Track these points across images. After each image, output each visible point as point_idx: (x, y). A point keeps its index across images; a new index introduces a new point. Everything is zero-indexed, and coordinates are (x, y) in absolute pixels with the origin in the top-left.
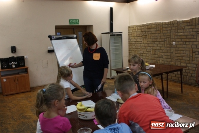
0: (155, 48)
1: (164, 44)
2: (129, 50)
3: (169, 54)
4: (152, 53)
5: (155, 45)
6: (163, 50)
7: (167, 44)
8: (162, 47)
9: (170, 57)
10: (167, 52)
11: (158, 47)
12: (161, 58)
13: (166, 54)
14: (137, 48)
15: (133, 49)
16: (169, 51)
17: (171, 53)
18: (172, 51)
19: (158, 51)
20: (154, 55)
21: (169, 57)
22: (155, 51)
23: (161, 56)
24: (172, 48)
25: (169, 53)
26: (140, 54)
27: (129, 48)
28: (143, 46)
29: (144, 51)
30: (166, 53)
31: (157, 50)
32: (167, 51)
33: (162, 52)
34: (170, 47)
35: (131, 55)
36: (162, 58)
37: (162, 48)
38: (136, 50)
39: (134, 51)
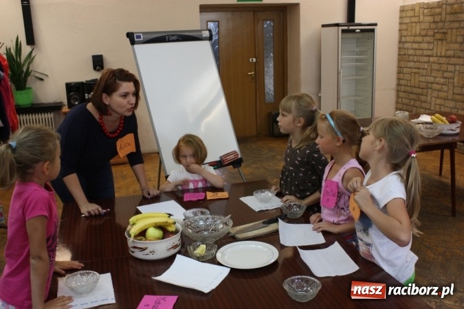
2: (399, 73)
4: (456, 84)
14: (419, 68)
15: (409, 70)
20: (462, 87)
26: (426, 84)
27: (399, 67)
28: (434, 62)
29: (436, 77)
35: (401, 85)
38: (415, 73)
39: (409, 75)
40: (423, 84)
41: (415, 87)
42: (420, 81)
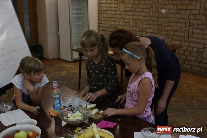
0: (136, 18)
1: (150, 13)
2: (99, 20)
3: (156, 27)
4: (131, 25)
5: (136, 14)
6: (147, 21)
7: (153, 13)
8: (147, 16)
9: (157, 31)
10: (154, 25)
11: (139, 16)
12: (144, 33)
13: (151, 27)
14: (110, 17)
15: (105, 19)
16: (155, 22)
17: (158, 25)
18: (160, 23)
19: (140, 22)
20: (134, 27)
21: (156, 31)
22: (136, 22)
23: (144, 29)
24: (160, 19)
25: (156, 25)
26: (114, 26)
27: (99, 17)
28: (118, 14)
29: (120, 22)
30: (151, 26)
31: (139, 21)
32: (153, 22)
33: (146, 24)
34: (157, 17)
35: (101, 27)
36: (146, 32)
37: (146, 18)
38: (108, 20)
39: (105, 21)
40: (113, 26)
41: (109, 28)
42: (111, 24)
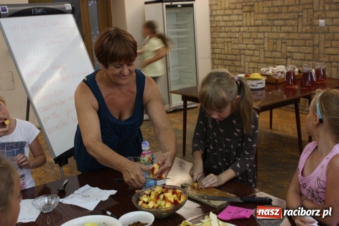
0: (275, 35)
1: (298, 26)
2: (212, 43)
3: (310, 50)
4: (266, 49)
5: (275, 29)
6: (293, 40)
7: (303, 26)
8: (292, 32)
9: (311, 55)
10: (305, 46)
11: (280, 32)
12: (289, 60)
13: (301, 51)
14: (231, 38)
15: (222, 40)
16: (308, 41)
17: (313, 46)
18: (316, 42)
19: (282, 43)
20: (272, 51)
21: (310, 57)
22: (275, 43)
23: (288, 54)
24: (317, 36)
25: (309, 46)
27: (212, 38)
28: (244, 32)
29: (247, 44)
30: (301, 48)
31: (280, 41)
32: (303, 41)
33: (292, 46)
34: (311, 33)
35: (216, 54)
36: (293, 59)
37: (292, 36)
38: (228, 42)
39: (223, 44)
40: (236, 51)
41: (229, 54)
42: (232, 49)
